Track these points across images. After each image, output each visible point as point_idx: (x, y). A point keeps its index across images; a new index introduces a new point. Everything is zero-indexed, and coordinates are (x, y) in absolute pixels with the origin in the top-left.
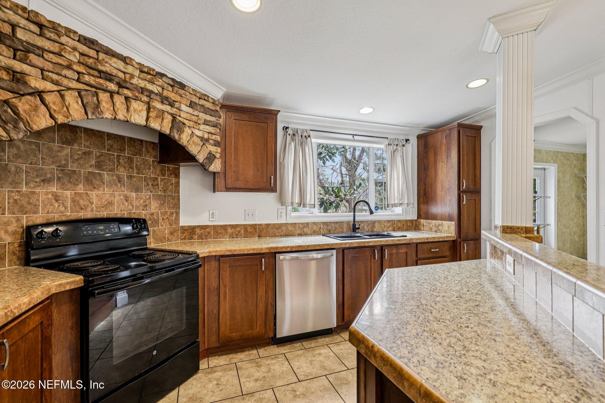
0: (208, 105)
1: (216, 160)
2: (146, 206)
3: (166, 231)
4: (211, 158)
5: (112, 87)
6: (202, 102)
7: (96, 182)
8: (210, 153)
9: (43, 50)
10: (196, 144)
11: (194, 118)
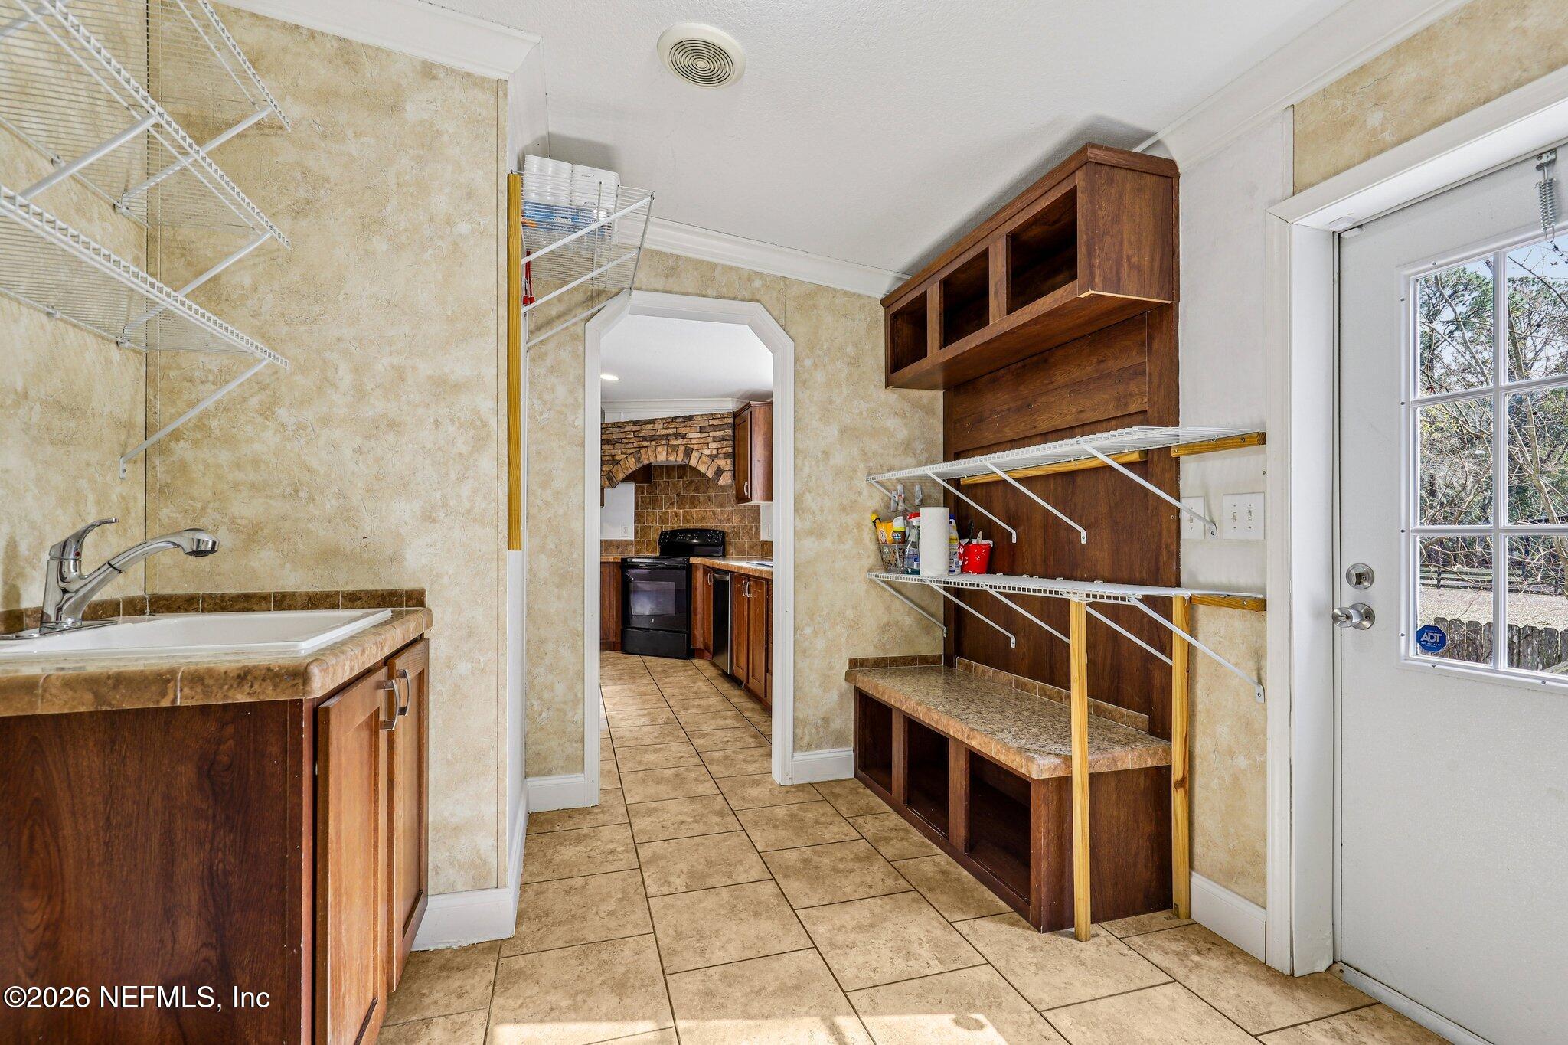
0: (716, 422)
1: (725, 473)
2: (728, 520)
3: (747, 545)
4: (719, 472)
5: (645, 444)
6: (712, 422)
7: (696, 502)
8: (719, 467)
9: (621, 439)
10: (703, 463)
11: (702, 441)
